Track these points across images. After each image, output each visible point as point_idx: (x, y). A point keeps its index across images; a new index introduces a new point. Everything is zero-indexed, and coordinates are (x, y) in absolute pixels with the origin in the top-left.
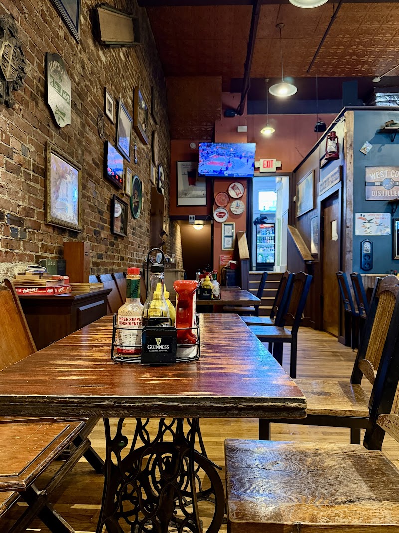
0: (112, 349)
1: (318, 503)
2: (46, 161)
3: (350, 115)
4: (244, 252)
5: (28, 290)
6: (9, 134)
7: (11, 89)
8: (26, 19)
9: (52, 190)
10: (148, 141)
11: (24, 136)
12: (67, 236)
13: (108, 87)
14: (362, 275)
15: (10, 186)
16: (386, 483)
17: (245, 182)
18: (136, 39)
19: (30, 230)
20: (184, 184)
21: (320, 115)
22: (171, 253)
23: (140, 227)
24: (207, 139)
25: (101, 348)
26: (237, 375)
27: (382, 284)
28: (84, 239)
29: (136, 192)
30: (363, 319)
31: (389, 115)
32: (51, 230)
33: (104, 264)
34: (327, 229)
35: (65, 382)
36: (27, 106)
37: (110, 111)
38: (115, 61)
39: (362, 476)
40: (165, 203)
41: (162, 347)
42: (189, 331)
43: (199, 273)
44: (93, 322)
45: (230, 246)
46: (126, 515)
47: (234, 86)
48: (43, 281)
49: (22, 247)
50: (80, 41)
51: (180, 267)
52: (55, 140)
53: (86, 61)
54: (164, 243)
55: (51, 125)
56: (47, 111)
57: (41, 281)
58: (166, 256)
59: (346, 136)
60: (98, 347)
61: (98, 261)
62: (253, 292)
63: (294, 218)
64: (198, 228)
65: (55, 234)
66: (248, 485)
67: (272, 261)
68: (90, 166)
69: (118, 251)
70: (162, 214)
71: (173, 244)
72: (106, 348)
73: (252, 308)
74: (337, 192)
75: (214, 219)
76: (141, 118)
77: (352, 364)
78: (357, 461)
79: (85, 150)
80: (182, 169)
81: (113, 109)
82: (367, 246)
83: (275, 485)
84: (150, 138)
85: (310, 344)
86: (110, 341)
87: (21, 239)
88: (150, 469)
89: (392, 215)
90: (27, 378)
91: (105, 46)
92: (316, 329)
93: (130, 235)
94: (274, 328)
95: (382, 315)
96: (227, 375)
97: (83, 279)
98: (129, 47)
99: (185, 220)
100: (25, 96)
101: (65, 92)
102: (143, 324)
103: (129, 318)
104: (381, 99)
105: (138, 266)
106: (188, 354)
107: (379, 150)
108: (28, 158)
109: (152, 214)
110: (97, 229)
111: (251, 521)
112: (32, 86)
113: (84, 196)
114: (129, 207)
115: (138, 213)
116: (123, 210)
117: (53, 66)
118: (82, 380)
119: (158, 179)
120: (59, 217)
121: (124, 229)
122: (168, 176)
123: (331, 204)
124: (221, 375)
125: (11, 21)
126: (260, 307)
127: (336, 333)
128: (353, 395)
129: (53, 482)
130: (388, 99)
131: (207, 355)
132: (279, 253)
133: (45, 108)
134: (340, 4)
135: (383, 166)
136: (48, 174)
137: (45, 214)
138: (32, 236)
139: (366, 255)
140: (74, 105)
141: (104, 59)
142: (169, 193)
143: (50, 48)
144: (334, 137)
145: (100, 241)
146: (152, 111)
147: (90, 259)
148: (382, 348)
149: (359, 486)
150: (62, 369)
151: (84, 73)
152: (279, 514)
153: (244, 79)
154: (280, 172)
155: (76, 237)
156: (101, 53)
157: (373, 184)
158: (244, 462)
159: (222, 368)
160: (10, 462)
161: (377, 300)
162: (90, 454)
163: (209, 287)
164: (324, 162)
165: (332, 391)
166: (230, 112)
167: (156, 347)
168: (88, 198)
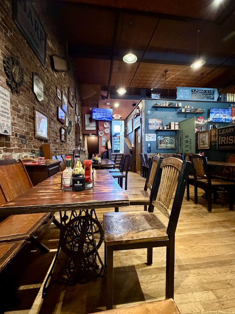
0: (61, 185)
1: (134, 232)
2: (34, 114)
3: (143, 101)
4: (109, 147)
5: (28, 163)
6: (18, 103)
7: (18, 86)
8: (23, 58)
9: (37, 125)
10: (74, 106)
11: (24, 104)
12: (43, 142)
13: (58, 86)
14: (148, 154)
15: (20, 124)
16: (155, 223)
17: (109, 122)
18: (69, 69)
19: (29, 140)
20: (88, 122)
21: (134, 100)
22: (83, 147)
23: (72, 138)
24: (96, 107)
25: (57, 185)
26: (107, 193)
27: (153, 158)
28: (50, 143)
29: (70, 125)
30: (148, 169)
31: (156, 101)
32: (37, 140)
33: (58, 152)
34: (137, 139)
35: (43, 200)
36: (25, 92)
37: (59, 96)
38: (61, 77)
39: (148, 222)
40: (81, 129)
41: (80, 184)
42: (90, 178)
43: (94, 155)
44: (54, 174)
45: (105, 144)
46: (69, 243)
47: (105, 88)
48: (34, 159)
49: (25, 147)
50: (46, 68)
51: (87, 152)
52: (37, 106)
53: (49, 76)
54: (81, 144)
55: (36, 100)
56: (34, 95)
57: (33, 159)
58: (82, 148)
59: (142, 108)
60: (56, 185)
61: (56, 151)
62: (112, 161)
63: (126, 135)
64: (93, 138)
65: (39, 141)
66: (111, 228)
67: (119, 149)
68: (52, 116)
69: (63, 147)
70: (79, 133)
71: (84, 144)
72: (59, 185)
73: (113, 166)
74: (139, 127)
75: (99, 135)
76: (71, 98)
77: (145, 183)
78: (146, 216)
79: (50, 110)
80: (87, 117)
81: (60, 95)
82: (149, 145)
83: (120, 227)
84: (75, 106)
85: (132, 177)
86: (60, 182)
87: (25, 144)
88: (77, 224)
89: (157, 134)
90: (28, 199)
91: (56, 71)
92: (133, 172)
93: (68, 141)
94: (120, 173)
95: (153, 168)
96: (103, 193)
97: (50, 158)
98: (66, 72)
99: (88, 135)
100: (24, 89)
101: (41, 88)
102: (73, 177)
103: (67, 174)
104: (153, 96)
105: (71, 152)
106: (89, 186)
107: (153, 113)
108: (26, 113)
109: (76, 133)
110: (55, 139)
111: (112, 241)
112: (27, 85)
113: (50, 127)
114: (67, 131)
115: (71, 133)
116: (65, 132)
117: (35, 77)
118: (50, 198)
119: (78, 121)
120: (40, 135)
121: (65, 139)
122: (82, 119)
123: (138, 131)
124: (101, 193)
125: (17, 58)
126: (115, 165)
127: (140, 173)
128: (145, 195)
129: (41, 233)
130: (155, 96)
131: (96, 186)
132: (121, 147)
133: (33, 94)
134: (140, 63)
135: (154, 118)
136: (35, 119)
137: (34, 134)
138: (30, 143)
139: (149, 147)
140: (45, 93)
141: (56, 76)
142: (82, 125)
143: (34, 70)
144: (138, 108)
145: (56, 143)
146: (75, 96)
147: (53, 150)
148: (153, 179)
149: (146, 225)
150: (42, 194)
151: (49, 81)
152: (121, 237)
153: (108, 86)
154: (121, 119)
155: (47, 142)
156: (55, 74)
157: (151, 124)
158: (110, 221)
159: (101, 191)
160: (23, 228)
161: (152, 163)
162: (55, 221)
163: (97, 160)
164: (135, 116)
165: (138, 193)
166: (103, 98)
167: (77, 185)
168: (51, 128)
